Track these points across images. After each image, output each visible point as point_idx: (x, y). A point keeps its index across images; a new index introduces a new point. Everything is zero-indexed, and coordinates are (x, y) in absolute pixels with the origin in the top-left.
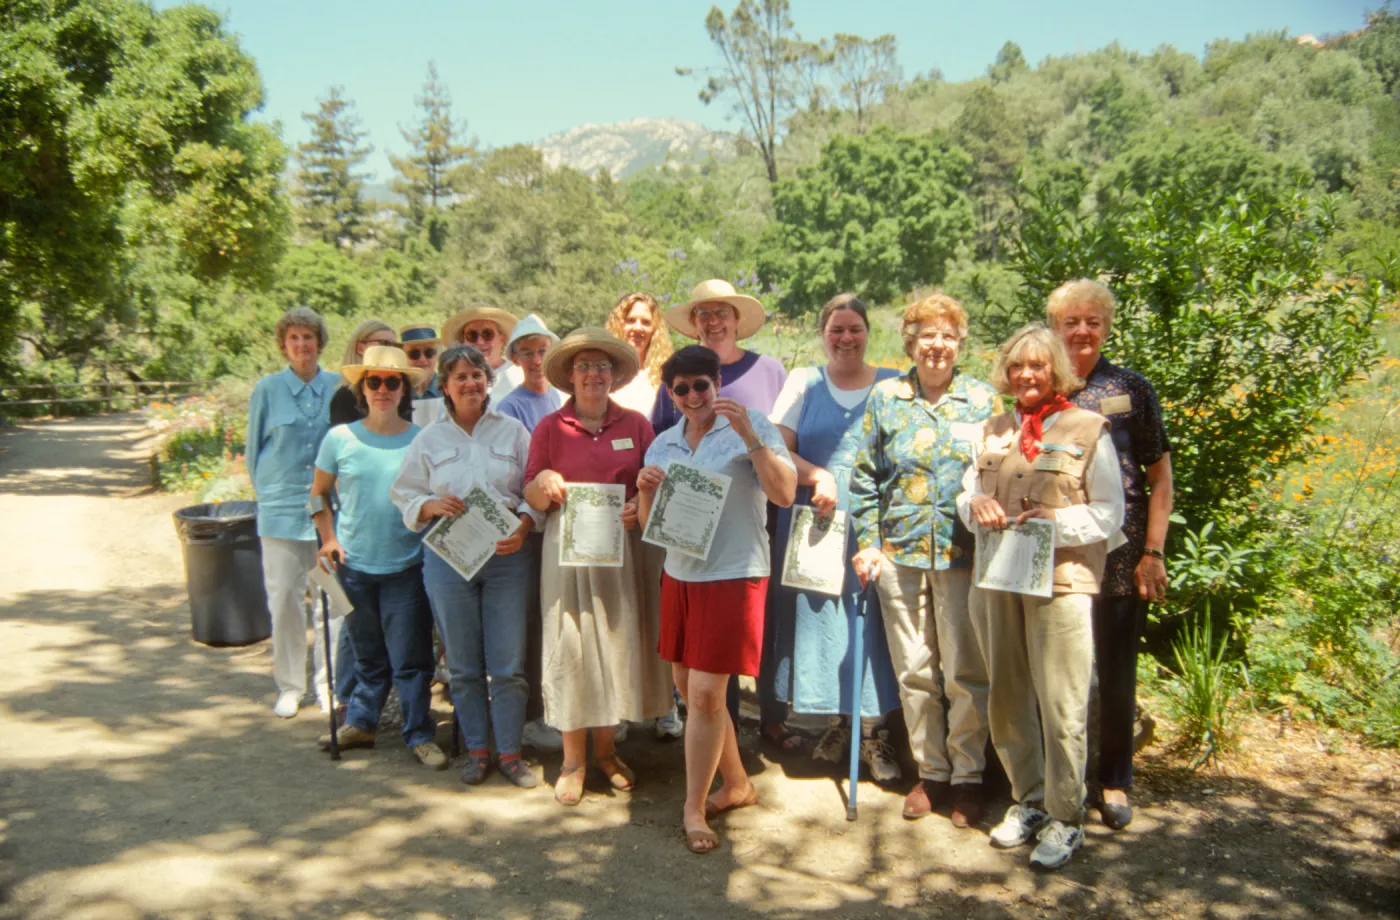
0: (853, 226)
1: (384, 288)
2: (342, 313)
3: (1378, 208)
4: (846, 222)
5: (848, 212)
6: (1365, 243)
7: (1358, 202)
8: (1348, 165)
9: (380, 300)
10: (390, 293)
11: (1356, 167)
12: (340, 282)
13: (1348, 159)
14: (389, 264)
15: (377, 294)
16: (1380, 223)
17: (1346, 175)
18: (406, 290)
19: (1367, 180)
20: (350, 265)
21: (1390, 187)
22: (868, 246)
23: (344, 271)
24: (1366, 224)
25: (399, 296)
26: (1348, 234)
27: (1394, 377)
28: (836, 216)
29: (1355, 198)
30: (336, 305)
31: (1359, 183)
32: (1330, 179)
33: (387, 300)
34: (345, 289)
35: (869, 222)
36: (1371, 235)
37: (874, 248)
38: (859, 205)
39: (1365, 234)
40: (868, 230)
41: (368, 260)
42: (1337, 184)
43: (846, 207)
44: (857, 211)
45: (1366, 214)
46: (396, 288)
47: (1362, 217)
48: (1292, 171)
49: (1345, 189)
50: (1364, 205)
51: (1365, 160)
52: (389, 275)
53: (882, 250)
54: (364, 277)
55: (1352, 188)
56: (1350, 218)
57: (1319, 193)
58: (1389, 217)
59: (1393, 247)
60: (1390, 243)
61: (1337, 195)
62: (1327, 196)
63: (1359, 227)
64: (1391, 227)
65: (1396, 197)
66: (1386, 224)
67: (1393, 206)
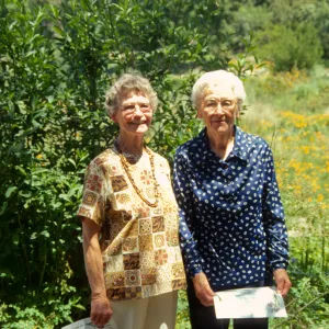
3: (283, 18)
6: (275, 39)
7: (271, 14)
16: (284, 26)
21: (291, 5)
24: (277, 27)
26: (265, 33)
27: (287, 124)
36: (279, 34)
39: (275, 33)
45: (276, 21)
47: (274, 23)
49: (265, 4)
50: (275, 15)
56: (267, 23)
57: (249, 6)
58: (289, 23)
59: (290, 42)
60: (290, 39)
61: (260, 8)
62: (254, 9)
63: (272, 29)
64: (290, 30)
65: (294, 11)
66: (287, 27)
67: (291, 17)
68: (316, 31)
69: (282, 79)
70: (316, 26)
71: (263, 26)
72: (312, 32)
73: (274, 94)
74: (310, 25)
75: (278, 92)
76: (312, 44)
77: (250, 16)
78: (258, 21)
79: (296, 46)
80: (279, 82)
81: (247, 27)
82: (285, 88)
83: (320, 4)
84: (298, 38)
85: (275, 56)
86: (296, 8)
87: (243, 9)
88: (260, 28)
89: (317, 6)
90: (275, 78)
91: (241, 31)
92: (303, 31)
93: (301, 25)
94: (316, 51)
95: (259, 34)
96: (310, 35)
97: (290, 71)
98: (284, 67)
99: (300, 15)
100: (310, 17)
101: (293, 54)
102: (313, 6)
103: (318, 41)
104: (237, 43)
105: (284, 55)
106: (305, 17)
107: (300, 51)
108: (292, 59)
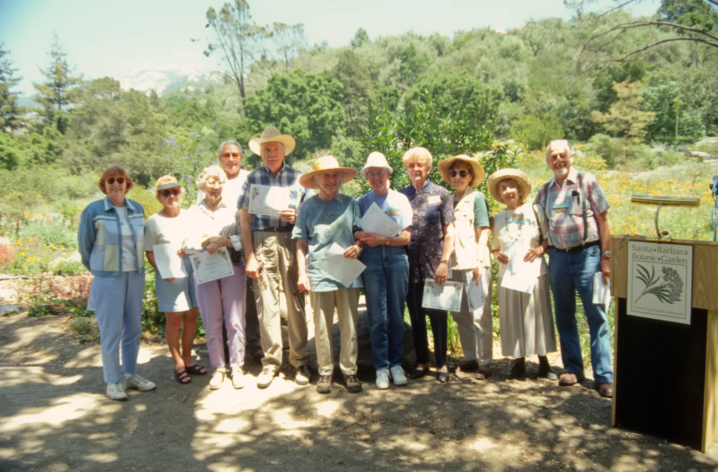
0: (285, 120)
1: (32, 154)
2: (9, 168)
3: (533, 110)
4: (281, 117)
5: (282, 113)
6: (527, 126)
7: (523, 107)
8: (519, 90)
9: (30, 161)
10: (36, 157)
11: (523, 90)
12: (6, 152)
13: (519, 86)
14: (35, 142)
15: (28, 158)
16: (534, 116)
17: (519, 94)
18: (45, 156)
19: (528, 96)
20: (12, 142)
21: (538, 100)
22: (293, 130)
23: (9, 145)
24: (528, 117)
25: (42, 159)
26: (520, 122)
28: (276, 115)
29: (523, 105)
30: (4, 164)
31: (524, 98)
32: (512, 96)
33: (34, 161)
34: (10, 155)
35: (292, 118)
36: (530, 122)
37: (296, 130)
38: (287, 109)
39: (527, 122)
40: (292, 122)
41: (22, 139)
42: (514, 98)
43: (281, 110)
44: (287, 112)
45: (527, 113)
46: (40, 154)
48: (494, 93)
49: (518, 101)
50: (526, 108)
51: (527, 87)
52: (35, 147)
53: (299, 132)
54: (20, 149)
55: (521, 100)
56: (520, 115)
57: (507, 103)
58: (537, 114)
59: (539, 128)
60: (538, 125)
61: (515, 103)
62: (510, 104)
63: (525, 118)
64: (538, 119)
65: (541, 105)
66: (536, 117)
67: (539, 109)
68: (558, 119)
69: (535, 156)
70: (558, 115)
71: (518, 117)
72: (555, 120)
73: (529, 167)
74: (553, 115)
75: (532, 166)
76: (555, 128)
77: (508, 110)
78: (514, 113)
79: (544, 131)
80: (532, 158)
81: (506, 118)
82: (537, 162)
83: (559, 98)
84: (545, 125)
85: (529, 139)
86: (542, 102)
87: (502, 105)
88: (516, 118)
89: (558, 100)
90: (529, 155)
91: (501, 122)
92: (549, 119)
93: (546, 115)
94: (559, 133)
95: (515, 123)
96: (554, 122)
97: (540, 149)
98: (535, 147)
99: (545, 107)
100: (553, 109)
101: (542, 136)
102: (555, 100)
103: (560, 126)
104: (499, 130)
105: (535, 138)
106: (549, 109)
107: (546, 134)
108: (541, 140)
